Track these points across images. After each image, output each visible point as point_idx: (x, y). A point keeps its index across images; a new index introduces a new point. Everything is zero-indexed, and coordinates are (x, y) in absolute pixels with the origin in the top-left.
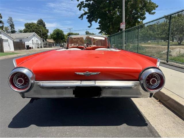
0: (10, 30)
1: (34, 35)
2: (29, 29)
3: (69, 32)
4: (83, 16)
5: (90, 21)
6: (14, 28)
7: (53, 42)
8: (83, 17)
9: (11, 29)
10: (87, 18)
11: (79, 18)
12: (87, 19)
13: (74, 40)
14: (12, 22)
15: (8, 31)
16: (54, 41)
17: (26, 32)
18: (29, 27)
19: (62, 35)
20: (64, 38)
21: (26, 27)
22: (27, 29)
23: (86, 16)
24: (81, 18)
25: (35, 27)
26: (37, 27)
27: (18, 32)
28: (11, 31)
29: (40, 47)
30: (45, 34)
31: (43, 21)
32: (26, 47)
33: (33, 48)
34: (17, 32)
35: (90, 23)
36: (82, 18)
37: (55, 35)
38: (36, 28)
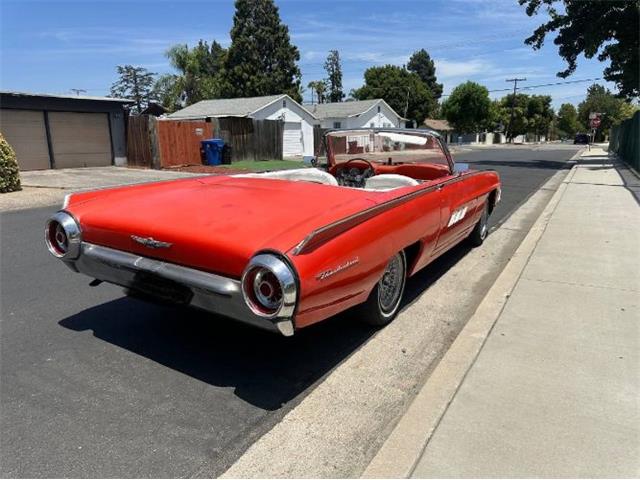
0: (329, 92)
1: (379, 108)
2: (376, 86)
3: (512, 92)
4: (543, 36)
5: (569, 53)
6: (339, 85)
7: (448, 128)
8: (545, 38)
9: (333, 88)
10: (557, 41)
11: (528, 42)
12: (559, 46)
13: (526, 121)
14: (337, 64)
15: (325, 94)
16: (450, 125)
17: (365, 99)
18: (376, 81)
19: (481, 103)
20: (487, 115)
21: (367, 82)
22: (371, 89)
23: (556, 33)
24: (536, 43)
25: (392, 79)
26: (400, 79)
27: (351, 97)
28: (332, 95)
29: (392, 148)
30: (423, 103)
31: (428, 57)
32: (348, 147)
33: (368, 150)
34: (347, 97)
35: (568, 60)
36: (540, 41)
37: (454, 104)
38: (397, 83)
